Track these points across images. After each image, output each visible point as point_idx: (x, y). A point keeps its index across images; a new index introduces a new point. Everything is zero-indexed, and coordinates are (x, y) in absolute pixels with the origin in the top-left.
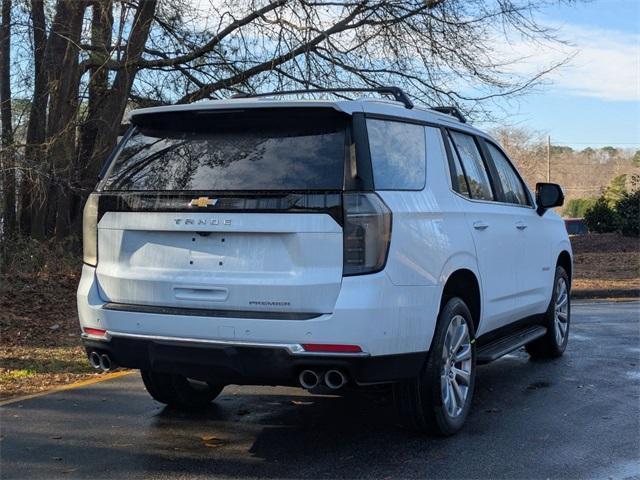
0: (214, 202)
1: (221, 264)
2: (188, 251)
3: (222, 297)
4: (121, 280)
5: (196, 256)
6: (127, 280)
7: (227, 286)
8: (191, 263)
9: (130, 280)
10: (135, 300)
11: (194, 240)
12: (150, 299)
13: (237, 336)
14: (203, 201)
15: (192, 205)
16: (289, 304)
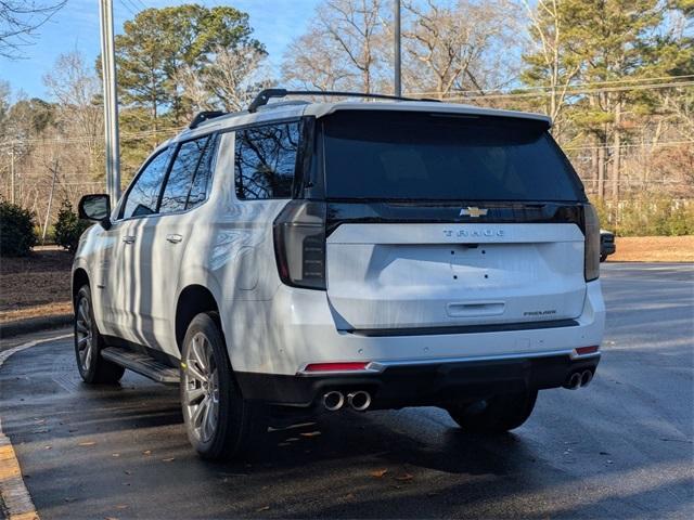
1: (486, 276)
2: (448, 265)
3: (501, 311)
4: (379, 301)
5: (459, 269)
6: (387, 301)
7: (506, 299)
8: (455, 277)
9: (391, 302)
10: (396, 322)
11: (453, 253)
12: (418, 320)
13: (533, 348)
14: (474, 212)
15: (463, 216)
16: (554, 312)
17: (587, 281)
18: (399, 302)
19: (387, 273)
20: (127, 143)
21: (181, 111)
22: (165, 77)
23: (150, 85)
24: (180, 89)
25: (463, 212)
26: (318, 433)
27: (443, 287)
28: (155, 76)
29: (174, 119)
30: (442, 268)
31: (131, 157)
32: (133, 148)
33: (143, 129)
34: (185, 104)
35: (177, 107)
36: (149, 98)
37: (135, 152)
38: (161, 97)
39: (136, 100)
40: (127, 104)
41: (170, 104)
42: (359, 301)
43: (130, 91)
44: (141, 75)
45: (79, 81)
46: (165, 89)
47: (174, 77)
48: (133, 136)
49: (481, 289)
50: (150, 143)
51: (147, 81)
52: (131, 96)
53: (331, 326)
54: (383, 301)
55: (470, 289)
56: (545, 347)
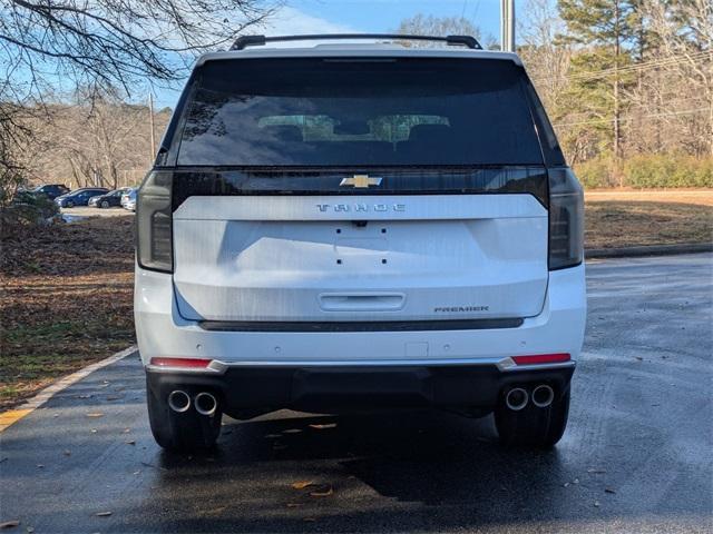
0: (377, 181)
1: (384, 261)
2: (331, 246)
3: (397, 305)
4: (229, 289)
5: (345, 252)
6: (240, 289)
7: (406, 291)
8: (339, 262)
9: (245, 289)
10: (253, 314)
11: (339, 231)
12: (280, 312)
13: (433, 353)
14: (361, 181)
15: (344, 186)
16: (486, 308)
17: (550, 270)
18: (254, 290)
19: (247, 256)
20: (587, 83)
21: (646, 46)
22: (631, 10)
23: (614, 20)
24: (646, 22)
25: (344, 181)
26: (334, 425)
27: (320, 273)
28: (620, 11)
29: (639, 55)
30: (322, 249)
31: (590, 98)
32: (593, 88)
33: (605, 67)
34: (650, 39)
35: (642, 42)
36: (611, 34)
37: (595, 92)
38: (625, 33)
39: (598, 37)
40: (589, 42)
41: (635, 40)
42: (208, 287)
43: (592, 28)
44: (605, 11)
45: (546, 21)
46: (629, 23)
47: (639, 10)
48: (593, 75)
49: (371, 277)
50: (610, 82)
51: (611, 15)
52: (592, 34)
53: (167, 315)
54: (236, 289)
55: (356, 277)
56: (450, 353)
